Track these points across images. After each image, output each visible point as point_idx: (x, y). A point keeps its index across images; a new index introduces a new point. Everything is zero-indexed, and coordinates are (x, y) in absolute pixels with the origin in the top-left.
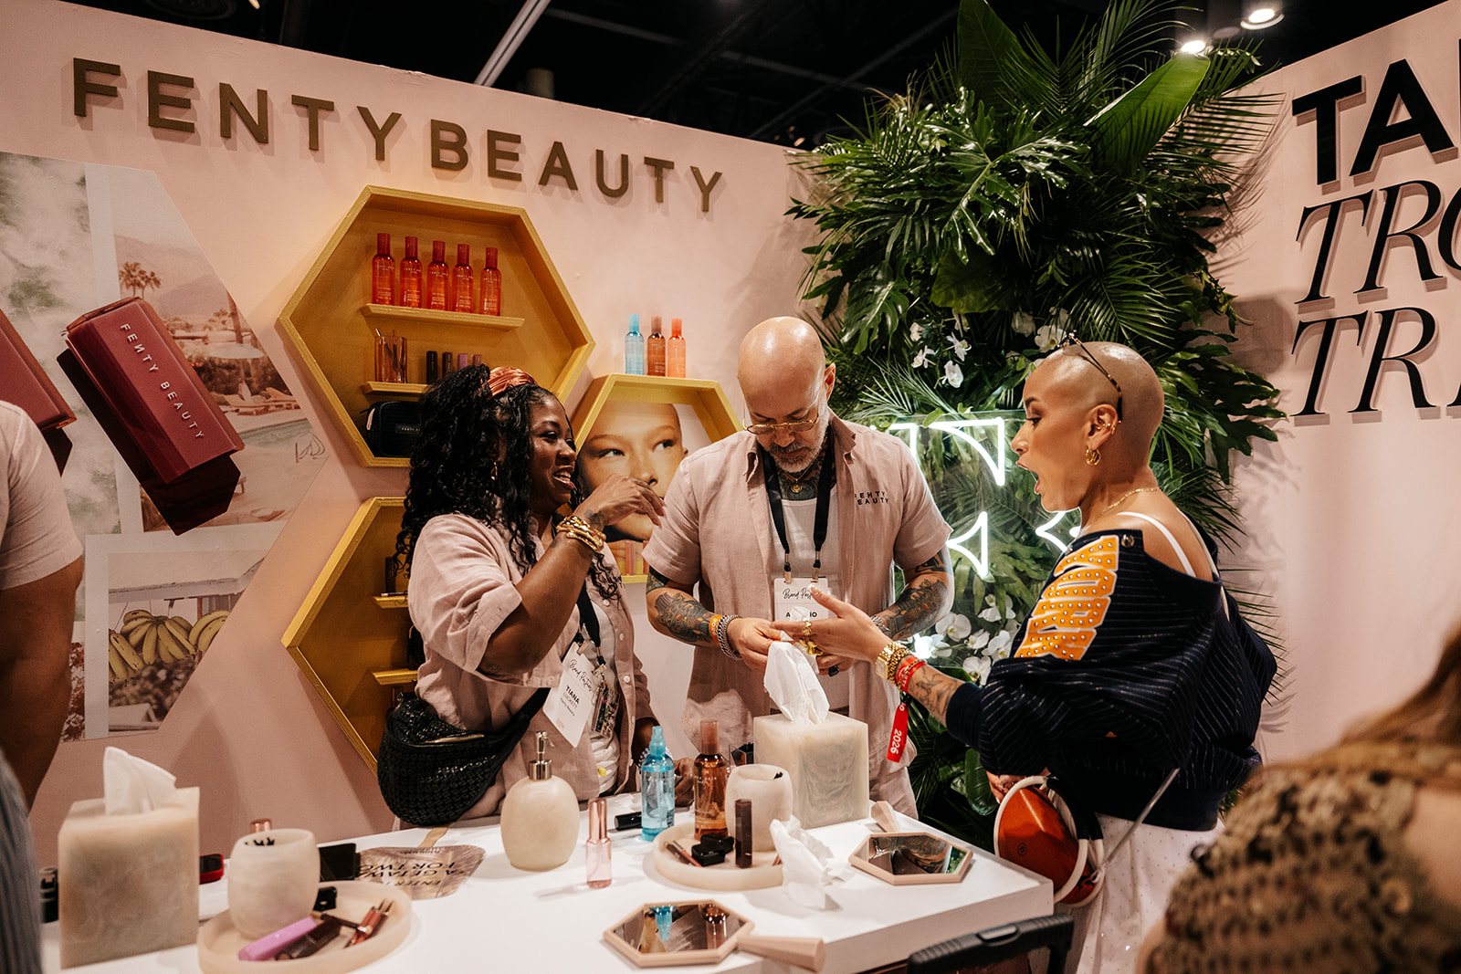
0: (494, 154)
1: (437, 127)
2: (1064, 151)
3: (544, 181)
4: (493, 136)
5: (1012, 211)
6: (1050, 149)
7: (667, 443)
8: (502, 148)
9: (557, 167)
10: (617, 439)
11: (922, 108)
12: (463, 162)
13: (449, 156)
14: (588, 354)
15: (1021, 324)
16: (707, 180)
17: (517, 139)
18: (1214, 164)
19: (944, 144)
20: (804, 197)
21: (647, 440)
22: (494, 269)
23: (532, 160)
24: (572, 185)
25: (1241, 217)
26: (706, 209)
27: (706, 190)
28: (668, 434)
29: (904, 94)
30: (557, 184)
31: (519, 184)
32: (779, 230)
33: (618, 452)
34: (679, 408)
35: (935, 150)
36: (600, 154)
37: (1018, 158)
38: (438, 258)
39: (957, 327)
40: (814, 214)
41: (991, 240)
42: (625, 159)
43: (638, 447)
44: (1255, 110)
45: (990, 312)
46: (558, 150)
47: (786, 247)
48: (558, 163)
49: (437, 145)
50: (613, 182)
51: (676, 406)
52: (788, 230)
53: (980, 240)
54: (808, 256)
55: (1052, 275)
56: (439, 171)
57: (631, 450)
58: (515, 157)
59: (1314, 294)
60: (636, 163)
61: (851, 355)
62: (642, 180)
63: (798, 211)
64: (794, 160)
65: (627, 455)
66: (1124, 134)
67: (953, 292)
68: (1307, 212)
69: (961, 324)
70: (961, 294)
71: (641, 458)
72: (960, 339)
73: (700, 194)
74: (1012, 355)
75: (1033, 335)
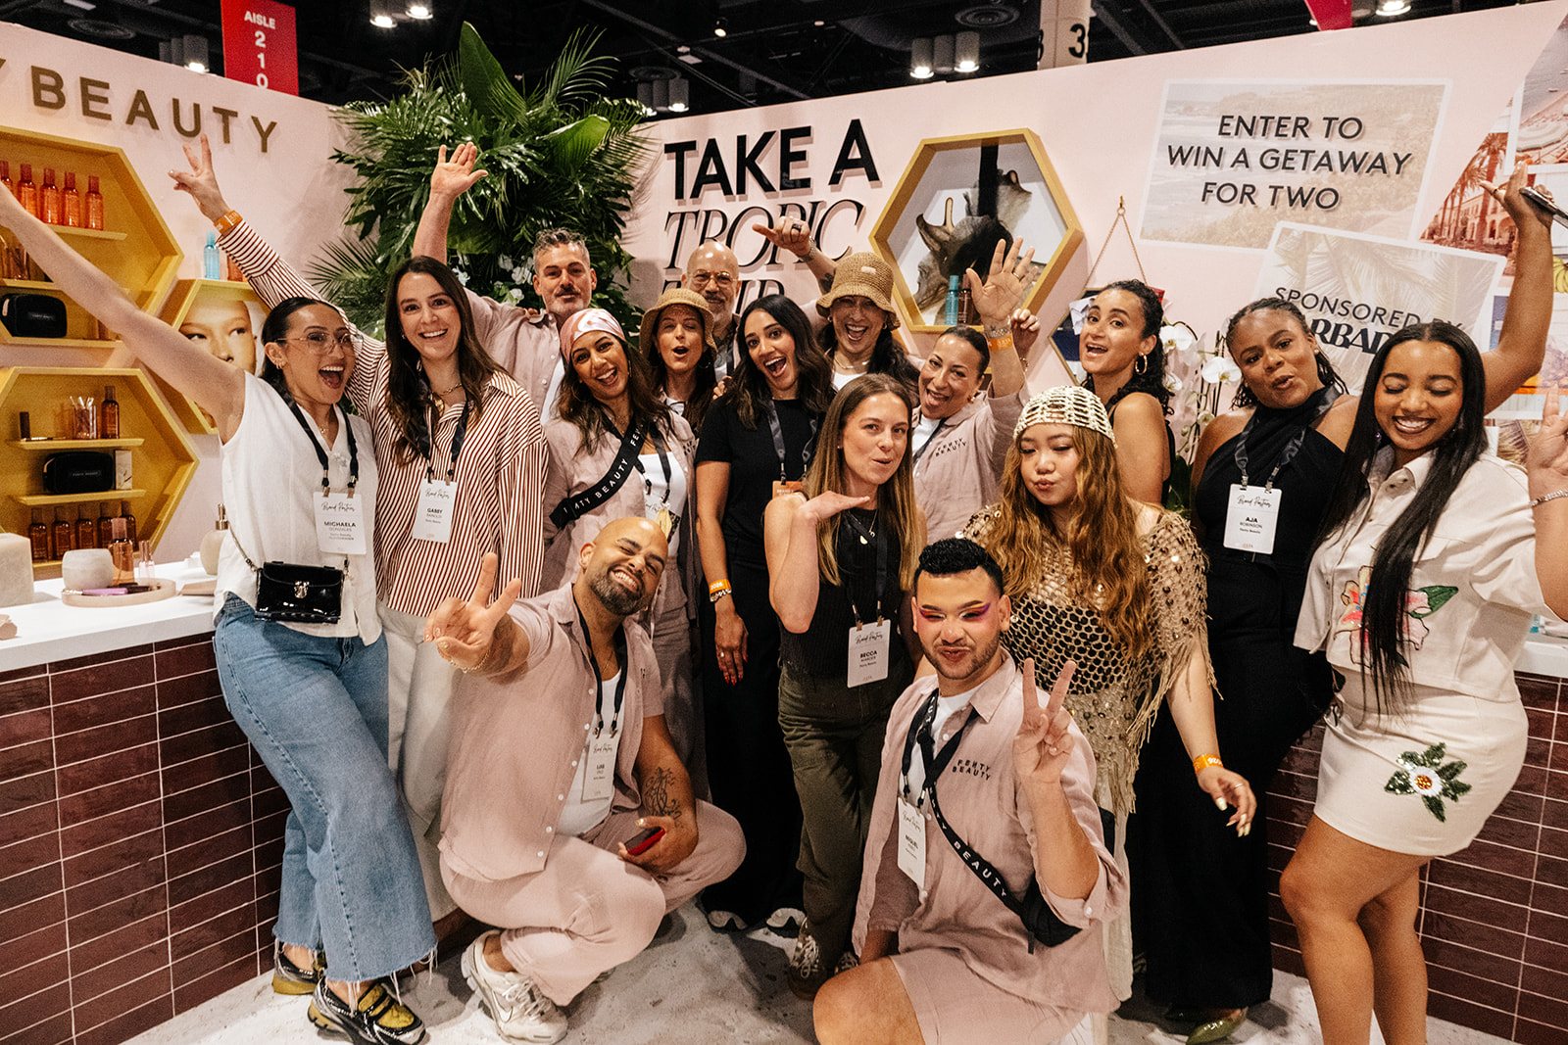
0: (87, 98)
1: (37, 72)
2: (528, 156)
3: (130, 121)
4: (85, 83)
5: (495, 194)
6: (520, 153)
7: (240, 331)
8: (92, 92)
9: (140, 109)
10: (199, 326)
11: (435, 89)
12: (61, 102)
13: (49, 96)
14: (179, 263)
15: (505, 263)
16: (265, 128)
17: (106, 86)
18: (624, 173)
19: (451, 134)
20: (344, 150)
21: (224, 328)
22: (97, 193)
23: (119, 103)
24: (154, 126)
25: (639, 209)
26: (264, 149)
27: (265, 135)
28: (241, 324)
29: (422, 71)
30: (141, 123)
31: (110, 122)
32: (324, 170)
33: (201, 336)
34: (247, 303)
35: (444, 137)
36: (176, 102)
37: (499, 155)
38: (49, 183)
39: (460, 262)
40: (351, 161)
41: (482, 209)
42: (197, 107)
43: (217, 333)
44: (644, 146)
45: (482, 255)
46: (140, 97)
47: (330, 182)
48: (141, 108)
49: (38, 87)
50: (188, 124)
51: (246, 302)
52: (331, 170)
53: (474, 209)
54: (350, 195)
55: (523, 236)
56: (40, 108)
57: (212, 335)
58: (105, 100)
59: (672, 265)
60: (206, 111)
61: (383, 272)
62: (212, 126)
63: (340, 157)
64: (333, 115)
65: (209, 339)
66: (569, 146)
67: (457, 238)
68: (670, 215)
69: (463, 260)
70: (463, 239)
71: (220, 342)
72: (462, 271)
73: (260, 139)
74: (499, 283)
75: (511, 272)
